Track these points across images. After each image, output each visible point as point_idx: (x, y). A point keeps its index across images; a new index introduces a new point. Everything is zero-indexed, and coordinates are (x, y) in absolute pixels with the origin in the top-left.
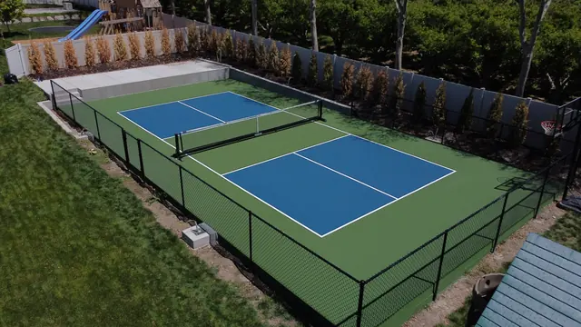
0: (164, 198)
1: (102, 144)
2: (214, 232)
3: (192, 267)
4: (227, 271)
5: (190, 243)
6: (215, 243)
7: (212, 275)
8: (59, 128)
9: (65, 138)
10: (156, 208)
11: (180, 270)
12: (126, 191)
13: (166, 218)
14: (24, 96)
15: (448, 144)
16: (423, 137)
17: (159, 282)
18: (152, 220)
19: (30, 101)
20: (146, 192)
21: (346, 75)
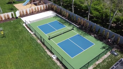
0: (48, 49)
1: (36, 35)
2: (56, 57)
3: (54, 63)
4: (59, 64)
5: (53, 58)
6: (56, 58)
7: (56, 64)
8: (28, 31)
9: (30, 34)
10: (47, 50)
11: (52, 63)
12: (42, 47)
13: (49, 53)
14: (20, 22)
15: (95, 37)
16: (91, 35)
17: (49, 65)
18: (47, 53)
19: (22, 24)
20: (45, 47)
21: (78, 20)
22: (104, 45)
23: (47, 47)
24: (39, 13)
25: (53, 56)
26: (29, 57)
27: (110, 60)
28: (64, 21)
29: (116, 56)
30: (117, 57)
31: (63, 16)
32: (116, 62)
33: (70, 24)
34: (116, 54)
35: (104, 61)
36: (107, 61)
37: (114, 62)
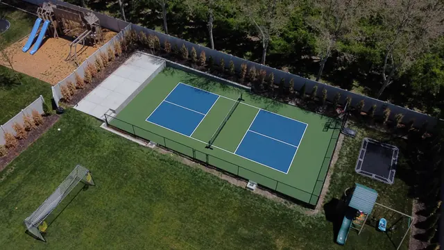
0: (224, 172)
1: (166, 148)
2: (255, 183)
3: (259, 198)
4: (269, 195)
5: (252, 190)
6: (257, 186)
7: (266, 199)
8: (138, 144)
9: (147, 150)
10: (224, 177)
11: (256, 200)
12: (207, 173)
13: (234, 182)
14: (87, 124)
15: (298, 105)
16: (287, 103)
17: (255, 206)
18: (230, 184)
19: (95, 126)
20: (215, 171)
21: (243, 70)
22: (325, 120)
23: (219, 170)
24: (112, 71)
25: (248, 185)
26: (200, 208)
27: (348, 149)
28: (201, 80)
29: (354, 137)
30: (356, 138)
31: (190, 63)
32: (359, 150)
33: (224, 85)
34: (353, 133)
35: (340, 157)
36: (345, 153)
37: (356, 150)
